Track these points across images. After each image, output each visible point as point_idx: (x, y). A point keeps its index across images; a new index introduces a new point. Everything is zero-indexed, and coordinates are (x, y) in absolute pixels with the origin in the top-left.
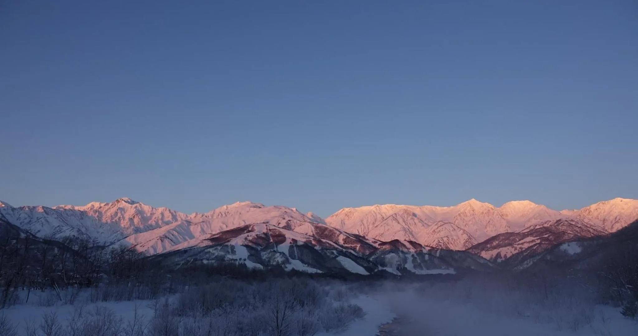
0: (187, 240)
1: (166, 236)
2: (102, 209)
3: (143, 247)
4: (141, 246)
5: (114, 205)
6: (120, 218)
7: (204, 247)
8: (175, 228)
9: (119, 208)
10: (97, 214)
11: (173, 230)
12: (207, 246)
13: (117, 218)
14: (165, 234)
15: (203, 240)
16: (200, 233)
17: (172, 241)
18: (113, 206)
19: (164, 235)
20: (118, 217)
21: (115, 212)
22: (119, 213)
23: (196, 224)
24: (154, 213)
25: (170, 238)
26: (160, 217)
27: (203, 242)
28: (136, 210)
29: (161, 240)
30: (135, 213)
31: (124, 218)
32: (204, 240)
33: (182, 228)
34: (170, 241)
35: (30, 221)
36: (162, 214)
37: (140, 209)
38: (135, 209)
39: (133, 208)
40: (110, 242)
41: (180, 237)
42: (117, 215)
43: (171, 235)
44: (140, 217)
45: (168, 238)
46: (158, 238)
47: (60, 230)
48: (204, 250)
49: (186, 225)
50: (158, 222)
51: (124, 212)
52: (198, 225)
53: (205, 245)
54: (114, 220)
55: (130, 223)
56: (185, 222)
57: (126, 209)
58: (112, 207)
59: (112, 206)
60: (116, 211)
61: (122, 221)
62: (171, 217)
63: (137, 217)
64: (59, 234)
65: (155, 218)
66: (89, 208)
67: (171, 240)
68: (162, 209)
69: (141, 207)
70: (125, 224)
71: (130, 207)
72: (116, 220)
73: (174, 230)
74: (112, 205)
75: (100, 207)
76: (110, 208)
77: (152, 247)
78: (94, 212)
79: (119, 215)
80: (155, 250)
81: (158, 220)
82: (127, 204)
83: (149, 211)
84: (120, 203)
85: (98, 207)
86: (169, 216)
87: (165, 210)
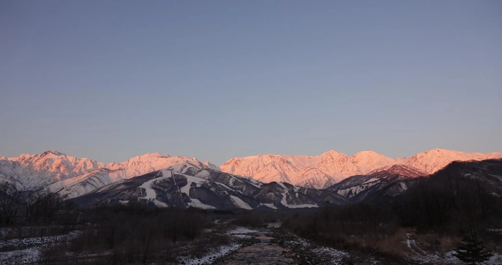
2: (32, 159)
6: (48, 167)
7: (120, 190)
8: (95, 175)
9: (47, 159)
10: (28, 164)
11: (93, 176)
12: (122, 189)
14: (86, 180)
16: (117, 178)
17: (93, 185)
20: (46, 166)
21: (44, 162)
22: (47, 163)
23: (113, 171)
24: (78, 162)
26: (83, 166)
29: (83, 184)
30: (61, 162)
31: (51, 167)
32: (120, 184)
33: (101, 175)
34: (91, 185)
36: (85, 163)
37: (65, 159)
38: (61, 160)
39: (59, 159)
40: (39, 187)
43: (92, 181)
44: (65, 166)
45: (90, 183)
46: (81, 183)
48: (120, 192)
49: (105, 172)
50: (81, 170)
51: (52, 163)
52: (115, 172)
55: (57, 171)
56: (104, 170)
57: (53, 160)
58: (41, 158)
59: (41, 157)
61: (50, 169)
63: (63, 166)
65: (79, 167)
66: (20, 159)
68: (85, 159)
71: (57, 158)
72: (44, 169)
74: (40, 157)
76: (39, 159)
78: (25, 162)
80: (78, 193)
81: (81, 168)
82: (54, 155)
83: (73, 161)
84: (48, 155)
85: (28, 158)
86: (91, 165)
87: (87, 160)
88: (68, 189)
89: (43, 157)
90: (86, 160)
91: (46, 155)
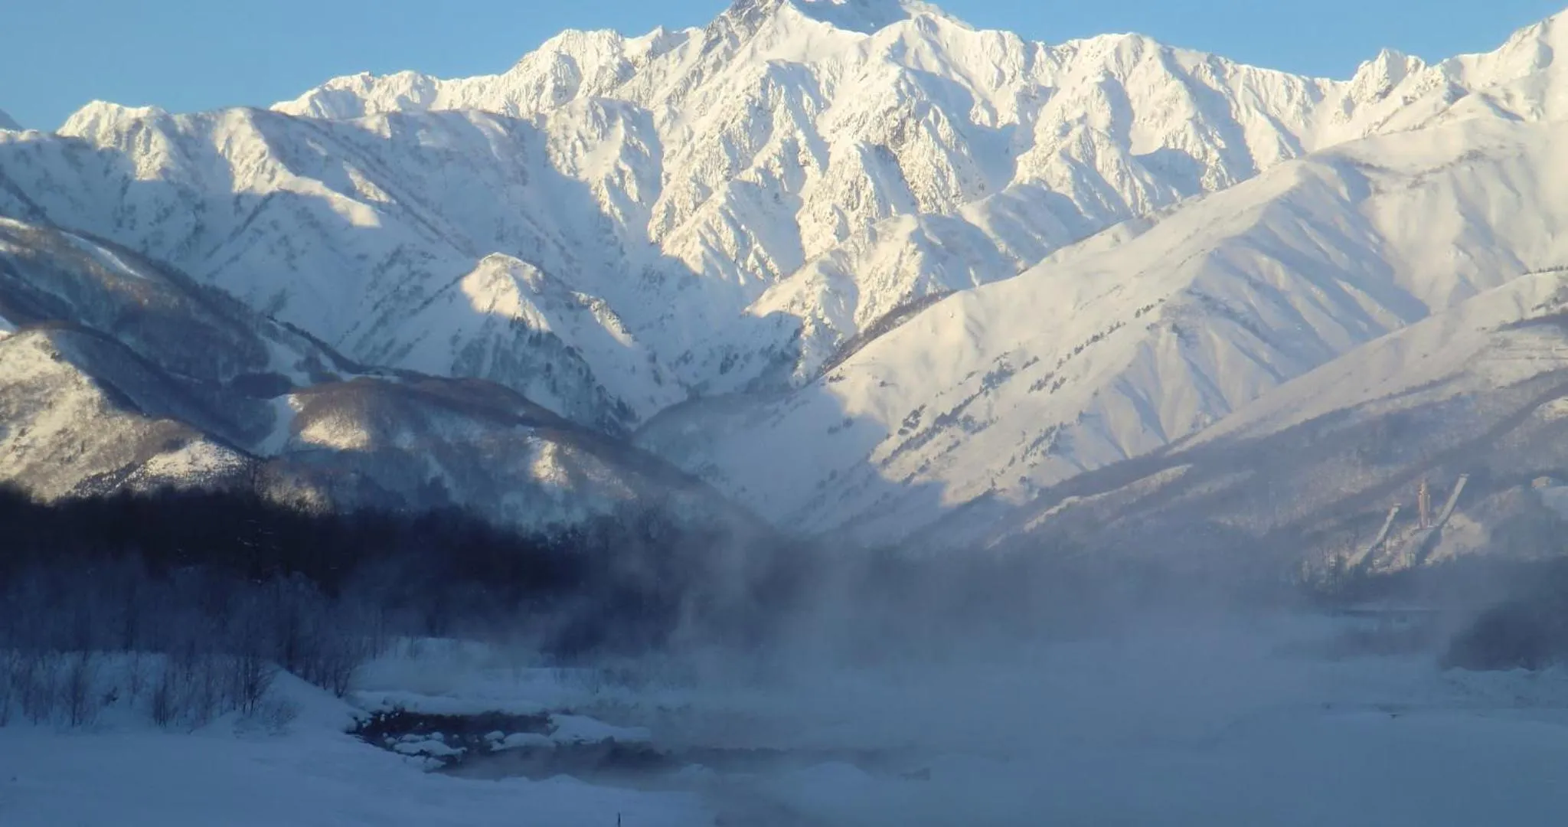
0: (1381, 331)
1: (1206, 298)
2: (638, 81)
3: (1056, 386)
4: (1040, 385)
5: (725, 42)
6: (791, 149)
7: (1522, 383)
8: (1260, 227)
9: (774, 67)
10: (620, 131)
11: (1247, 239)
12: (1542, 376)
13: (769, 154)
14: (1196, 283)
15: (1505, 327)
16: (1460, 246)
17: (1253, 329)
18: (718, 49)
19: (1190, 292)
20: (775, 145)
21: (750, 105)
22: (780, 107)
23: (1417, 182)
24: (1049, 85)
25: (1239, 307)
26: (1101, 118)
27: (1506, 344)
28: (903, 76)
29: (1175, 328)
30: (902, 99)
31: (820, 149)
32: (1520, 324)
33: (1314, 225)
34: (1241, 330)
35: (199, 229)
36: (1114, 91)
37: (933, 66)
38: (894, 71)
39: (876, 57)
40: (764, 352)
41: (1314, 301)
42: (768, 128)
43: (1245, 288)
44: (945, 130)
45: (1229, 313)
46: (1153, 316)
47: (415, 281)
48: (1533, 406)
49: (1343, 191)
50: (1092, 160)
51: (822, 105)
52: (1435, 187)
53: (1529, 370)
54: (749, 175)
55: (877, 185)
56: (1328, 173)
57: (824, 76)
58: (716, 66)
59: (711, 60)
60: (758, 95)
61: (812, 171)
62: (1184, 110)
63: (923, 129)
64: (414, 312)
65: (1065, 130)
66: (540, 88)
67: (1244, 324)
68: (1110, 50)
69: (937, 48)
70: (840, 201)
71: (853, 56)
72: (766, 172)
73: (1257, 239)
74: (707, 49)
75: (626, 71)
76: (698, 74)
77: (1123, 385)
78: (596, 117)
79: (782, 124)
80: (1148, 414)
81: (1085, 142)
82: (826, 25)
83: (1001, 74)
84: (765, 27)
85: (603, 69)
86: (1175, 99)
87: (1127, 55)
88: (1049, 376)
89: (730, 55)
90: (1118, 52)
91: (752, 31)
